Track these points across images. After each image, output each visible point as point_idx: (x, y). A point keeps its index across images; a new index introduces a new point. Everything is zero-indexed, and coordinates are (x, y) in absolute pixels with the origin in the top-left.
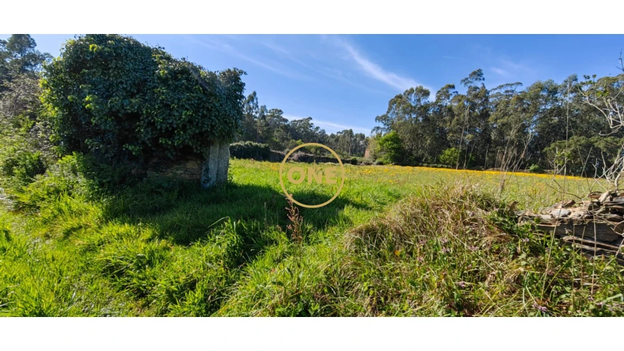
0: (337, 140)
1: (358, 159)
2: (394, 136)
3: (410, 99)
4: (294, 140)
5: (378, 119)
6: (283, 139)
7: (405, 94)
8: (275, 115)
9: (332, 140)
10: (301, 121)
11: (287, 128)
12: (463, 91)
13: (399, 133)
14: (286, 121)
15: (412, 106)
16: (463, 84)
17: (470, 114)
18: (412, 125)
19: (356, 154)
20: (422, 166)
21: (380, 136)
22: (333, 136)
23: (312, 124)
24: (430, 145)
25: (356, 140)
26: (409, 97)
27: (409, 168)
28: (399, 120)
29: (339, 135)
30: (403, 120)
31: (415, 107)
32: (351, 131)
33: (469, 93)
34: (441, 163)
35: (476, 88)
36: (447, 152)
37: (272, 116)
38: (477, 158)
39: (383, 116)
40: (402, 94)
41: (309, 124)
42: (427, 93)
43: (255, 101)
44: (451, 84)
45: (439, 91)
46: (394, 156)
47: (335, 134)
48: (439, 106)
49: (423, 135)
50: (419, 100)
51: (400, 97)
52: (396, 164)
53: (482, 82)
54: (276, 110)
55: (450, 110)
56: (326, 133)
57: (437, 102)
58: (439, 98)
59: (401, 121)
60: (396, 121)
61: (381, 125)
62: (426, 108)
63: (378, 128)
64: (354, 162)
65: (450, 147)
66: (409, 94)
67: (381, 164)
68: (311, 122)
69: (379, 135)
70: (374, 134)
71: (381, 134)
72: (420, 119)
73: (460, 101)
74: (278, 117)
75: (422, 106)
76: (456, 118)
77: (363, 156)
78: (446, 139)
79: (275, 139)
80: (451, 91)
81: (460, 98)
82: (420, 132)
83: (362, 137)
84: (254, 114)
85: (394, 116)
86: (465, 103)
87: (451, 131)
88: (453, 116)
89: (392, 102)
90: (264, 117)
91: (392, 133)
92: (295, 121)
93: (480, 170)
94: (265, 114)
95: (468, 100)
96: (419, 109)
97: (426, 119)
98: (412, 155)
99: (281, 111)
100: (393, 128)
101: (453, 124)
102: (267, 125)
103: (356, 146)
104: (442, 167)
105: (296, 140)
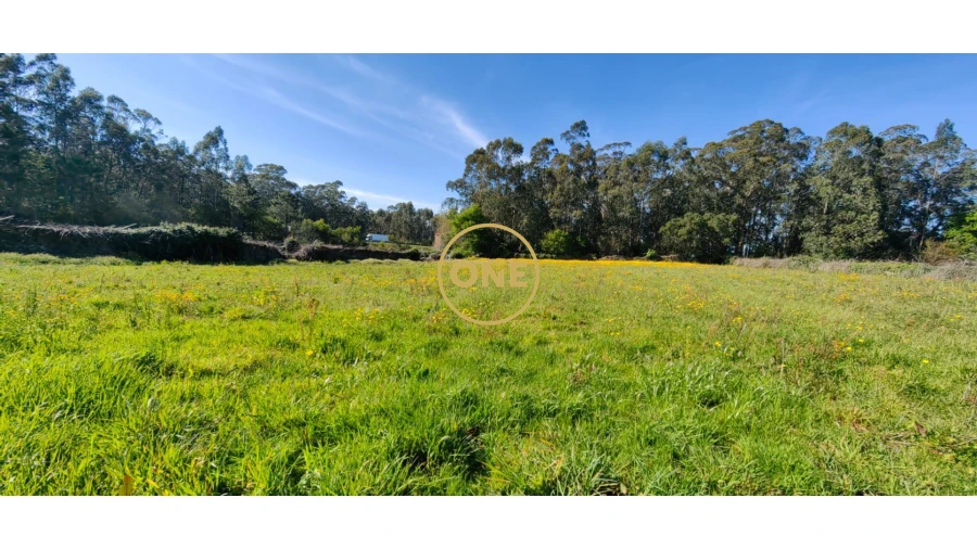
0: (389, 219)
1: (422, 249)
2: (476, 212)
3: (496, 157)
4: (309, 221)
5: (451, 185)
6: (288, 220)
7: (488, 148)
8: (271, 174)
9: (379, 220)
10: (323, 187)
11: (294, 200)
12: (564, 148)
13: (483, 209)
14: (294, 186)
15: (499, 168)
16: (564, 140)
17: (575, 181)
18: (501, 195)
19: (420, 241)
20: (518, 257)
21: (455, 213)
22: (381, 213)
23: (344, 192)
24: (527, 225)
25: (419, 219)
26: (495, 153)
27: (500, 261)
28: (481, 188)
29: (391, 211)
30: (489, 188)
31: (504, 169)
32: (411, 205)
33: (572, 151)
34: (543, 252)
35: (580, 146)
36: (551, 235)
37: (263, 176)
38: (588, 243)
39: (458, 181)
40: (485, 148)
41: (337, 193)
42: (518, 150)
43: (221, 146)
44: (549, 138)
45: (535, 148)
46: (478, 243)
47: (385, 209)
48: (536, 168)
49: (516, 212)
50: (509, 159)
51: (480, 152)
52: (481, 256)
53: (586, 138)
54: (272, 166)
55: (550, 175)
56: (370, 208)
57: (532, 163)
58: (535, 159)
59: (485, 190)
60: (477, 190)
61: (455, 195)
62: (518, 170)
63: (452, 200)
64: (415, 256)
65: (553, 228)
66: (494, 149)
67: (459, 256)
68: (340, 189)
69: (454, 211)
70: (447, 209)
71: (457, 209)
72: (513, 187)
73: (562, 162)
74: (277, 178)
75: (513, 168)
76: (558, 186)
77: (431, 244)
78: (547, 216)
79: (270, 218)
80: (550, 148)
81: (561, 159)
82: (512, 206)
83: (429, 214)
84: (221, 170)
85: (475, 182)
86: (569, 166)
87: (552, 205)
88: (555, 184)
89: (471, 160)
90: (244, 178)
91: (472, 208)
92: (311, 187)
93: (592, 259)
94: (247, 172)
95: (572, 162)
96: (510, 172)
97: (521, 188)
98: (504, 241)
99: (281, 168)
100: (473, 200)
101: (556, 194)
102: (252, 192)
103: (421, 229)
104: (545, 257)
105: (314, 220)
